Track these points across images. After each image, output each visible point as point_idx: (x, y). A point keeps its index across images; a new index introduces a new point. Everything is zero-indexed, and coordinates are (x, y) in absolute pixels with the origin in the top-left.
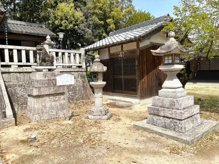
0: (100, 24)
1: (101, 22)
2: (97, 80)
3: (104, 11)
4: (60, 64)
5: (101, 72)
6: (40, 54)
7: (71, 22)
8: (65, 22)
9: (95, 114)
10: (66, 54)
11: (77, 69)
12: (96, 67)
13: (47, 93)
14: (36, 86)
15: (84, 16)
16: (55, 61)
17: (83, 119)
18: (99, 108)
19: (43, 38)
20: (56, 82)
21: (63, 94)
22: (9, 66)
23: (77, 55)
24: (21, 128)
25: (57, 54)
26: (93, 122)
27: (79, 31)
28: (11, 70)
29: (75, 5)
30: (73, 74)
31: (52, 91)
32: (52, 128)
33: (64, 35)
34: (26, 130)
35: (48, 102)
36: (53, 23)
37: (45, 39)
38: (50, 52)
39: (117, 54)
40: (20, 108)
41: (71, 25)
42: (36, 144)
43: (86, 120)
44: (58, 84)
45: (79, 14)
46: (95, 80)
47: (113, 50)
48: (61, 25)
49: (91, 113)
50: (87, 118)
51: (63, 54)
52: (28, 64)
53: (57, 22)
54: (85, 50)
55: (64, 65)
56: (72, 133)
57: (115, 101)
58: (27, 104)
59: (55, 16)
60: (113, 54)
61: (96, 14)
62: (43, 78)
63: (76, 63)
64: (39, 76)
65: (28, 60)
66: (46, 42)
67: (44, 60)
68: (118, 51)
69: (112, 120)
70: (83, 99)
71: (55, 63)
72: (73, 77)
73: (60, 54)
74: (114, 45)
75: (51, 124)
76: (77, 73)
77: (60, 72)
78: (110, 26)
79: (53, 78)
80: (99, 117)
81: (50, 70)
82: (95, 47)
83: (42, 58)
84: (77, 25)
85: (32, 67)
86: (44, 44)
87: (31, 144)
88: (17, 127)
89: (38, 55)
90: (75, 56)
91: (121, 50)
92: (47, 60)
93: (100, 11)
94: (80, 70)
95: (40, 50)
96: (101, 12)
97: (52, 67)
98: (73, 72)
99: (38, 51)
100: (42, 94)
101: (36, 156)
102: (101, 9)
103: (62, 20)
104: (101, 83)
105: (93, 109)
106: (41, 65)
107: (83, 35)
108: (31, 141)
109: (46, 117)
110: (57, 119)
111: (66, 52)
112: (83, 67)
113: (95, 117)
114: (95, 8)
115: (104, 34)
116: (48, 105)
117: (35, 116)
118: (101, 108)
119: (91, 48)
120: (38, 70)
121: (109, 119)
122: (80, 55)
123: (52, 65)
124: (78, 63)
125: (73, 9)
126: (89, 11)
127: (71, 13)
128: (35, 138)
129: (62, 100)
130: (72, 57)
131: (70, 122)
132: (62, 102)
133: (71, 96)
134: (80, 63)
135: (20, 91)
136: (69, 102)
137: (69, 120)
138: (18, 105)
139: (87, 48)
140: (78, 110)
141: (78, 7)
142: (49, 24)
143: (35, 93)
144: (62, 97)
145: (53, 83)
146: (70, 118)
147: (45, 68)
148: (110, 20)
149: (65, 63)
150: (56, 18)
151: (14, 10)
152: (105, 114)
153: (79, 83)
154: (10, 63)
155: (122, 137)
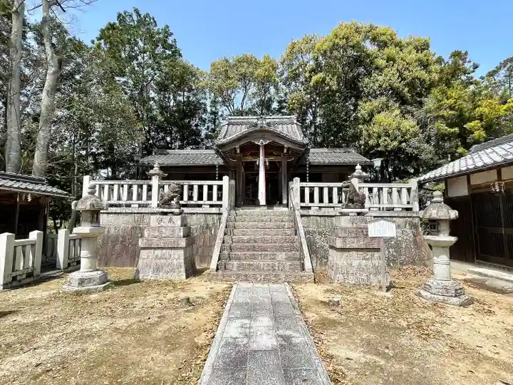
0: (450, 134)
1: (452, 130)
2: (438, 232)
3: (461, 110)
4: (375, 206)
5: (446, 220)
6: (346, 192)
7: (395, 138)
8: (385, 140)
9: (434, 291)
10: (385, 190)
11: (404, 214)
12: (435, 211)
13: (355, 246)
14: (340, 236)
15: (418, 125)
16: (367, 200)
17: (411, 295)
18: (443, 282)
19: (352, 168)
20: (367, 232)
21: (378, 250)
22: (309, 208)
23: (404, 192)
24: (321, 288)
25: (370, 190)
26: (429, 303)
27: (409, 150)
28: (311, 212)
29: (401, 112)
30: (394, 222)
31: (361, 244)
32: (361, 297)
33: (382, 161)
34: (327, 291)
35: (356, 259)
36: (366, 143)
37: (354, 170)
38: (360, 188)
39: (489, 187)
40: (319, 262)
41: (395, 143)
42: (339, 309)
43: (416, 298)
44: (370, 235)
45: (409, 124)
46: (433, 233)
47: (477, 180)
48: (378, 145)
49: (427, 288)
50: (419, 295)
51: (380, 189)
52: (331, 205)
53: (371, 142)
54: (419, 182)
55: (381, 206)
56: (390, 310)
57: (486, 278)
58: (327, 258)
59: (369, 134)
60: (478, 187)
61: (443, 117)
62: (350, 226)
63: (401, 204)
64: (344, 222)
65: (331, 200)
66: (355, 174)
67: (351, 201)
68: (490, 180)
69: (471, 309)
70: (413, 263)
71: (367, 204)
72: (394, 225)
73: (375, 190)
74: (478, 170)
75: (359, 291)
76: (402, 219)
77: (374, 217)
78: (473, 133)
79: (363, 225)
80: (441, 298)
81: (359, 214)
82: (437, 175)
83: (349, 198)
84: (405, 141)
85: (336, 209)
86: (353, 177)
87: (333, 308)
88: (315, 285)
89: (343, 194)
90: (399, 192)
91: (496, 177)
92: (356, 200)
93: (450, 112)
94: (409, 215)
95: (347, 187)
96: (453, 112)
97: (363, 210)
98: (396, 217)
99: (344, 189)
100: (348, 247)
101: (339, 323)
102: (451, 108)
103: (379, 137)
104: (446, 238)
105: (430, 281)
106: (347, 207)
107: (417, 155)
108: (334, 305)
109: (352, 280)
110: (368, 286)
111: (385, 186)
112: (414, 210)
113: (433, 296)
114: (439, 108)
115: (460, 150)
116: (355, 263)
117: (338, 276)
118: (446, 283)
119: (430, 178)
120: (343, 214)
121: (464, 305)
122: (409, 190)
123: (363, 207)
124: (406, 203)
125: (398, 119)
126: (429, 115)
127: (394, 125)
128: (338, 302)
129: (377, 260)
130: (395, 193)
131: (389, 294)
132: (376, 262)
133: (393, 255)
134: (408, 203)
135: (320, 241)
136: (389, 265)
137: (387, 291)
138: (317, 257)
139: (422, 178)
140: (402, 280)
141: (408, 112)
142: (360, 145)
143: (339, 244)
144: (376, 254)
145: (363, 232)
146: (388, 289)
147: (353, 211)
148: (472, 124)
149: (383, 203)
150: (369, 136)
151: (315, 134)
152: (456, 296)
153: (407, 235)
154: (310, 205)
155: (488, 341)
